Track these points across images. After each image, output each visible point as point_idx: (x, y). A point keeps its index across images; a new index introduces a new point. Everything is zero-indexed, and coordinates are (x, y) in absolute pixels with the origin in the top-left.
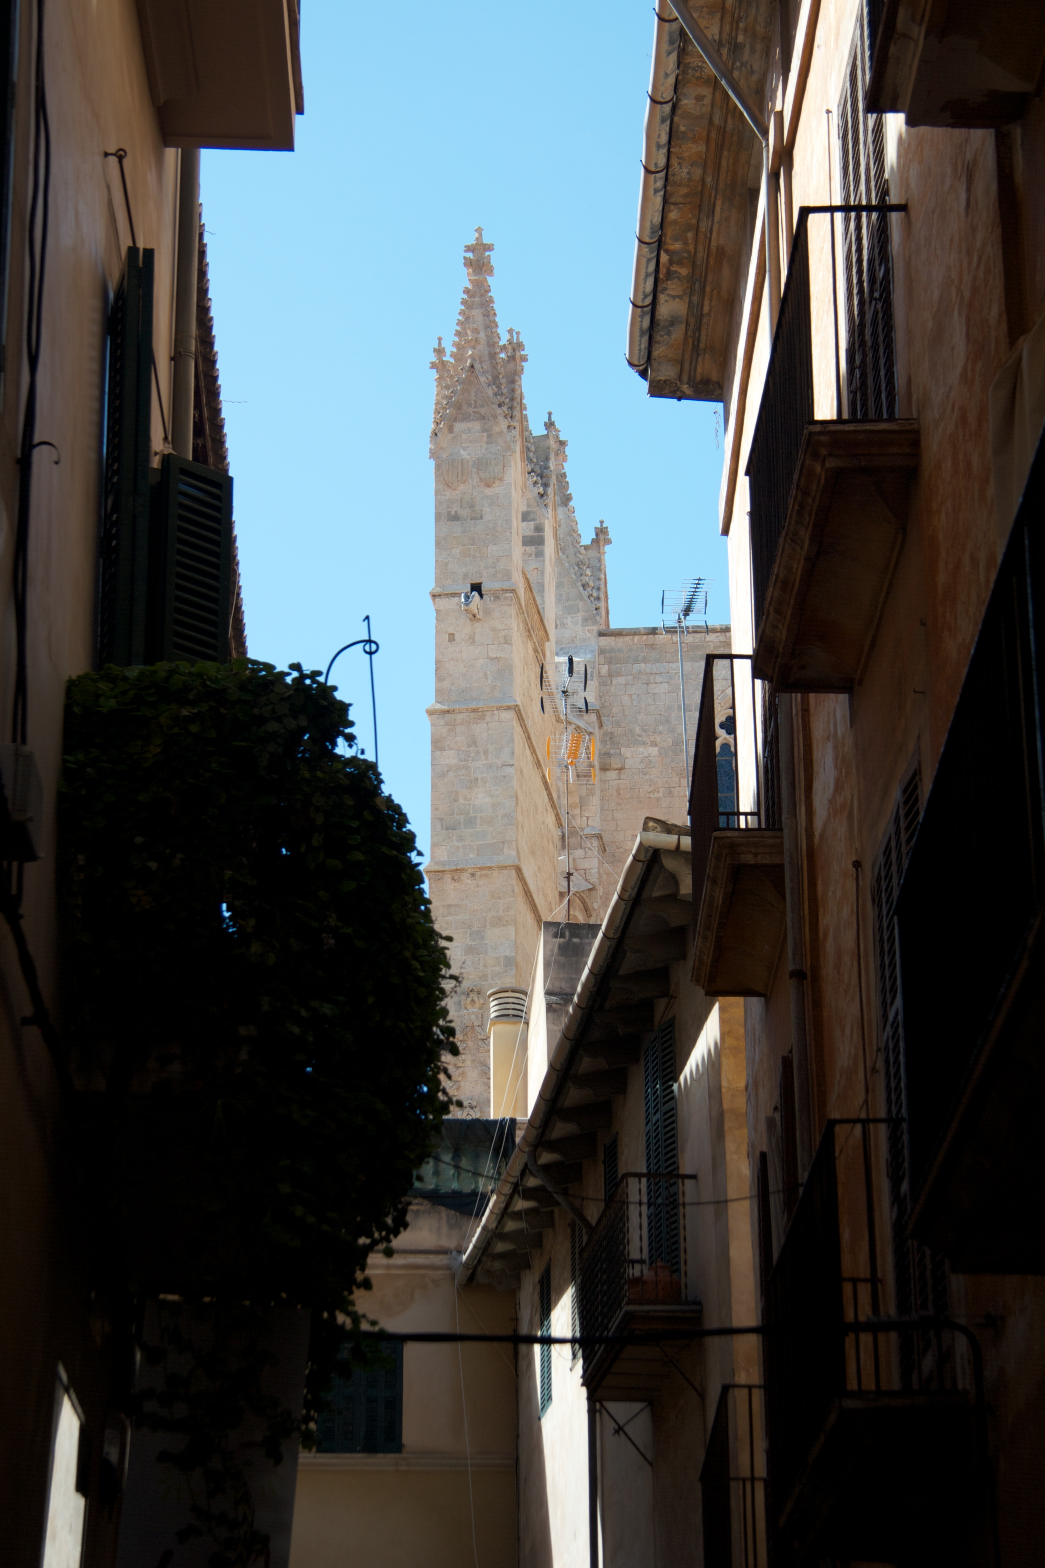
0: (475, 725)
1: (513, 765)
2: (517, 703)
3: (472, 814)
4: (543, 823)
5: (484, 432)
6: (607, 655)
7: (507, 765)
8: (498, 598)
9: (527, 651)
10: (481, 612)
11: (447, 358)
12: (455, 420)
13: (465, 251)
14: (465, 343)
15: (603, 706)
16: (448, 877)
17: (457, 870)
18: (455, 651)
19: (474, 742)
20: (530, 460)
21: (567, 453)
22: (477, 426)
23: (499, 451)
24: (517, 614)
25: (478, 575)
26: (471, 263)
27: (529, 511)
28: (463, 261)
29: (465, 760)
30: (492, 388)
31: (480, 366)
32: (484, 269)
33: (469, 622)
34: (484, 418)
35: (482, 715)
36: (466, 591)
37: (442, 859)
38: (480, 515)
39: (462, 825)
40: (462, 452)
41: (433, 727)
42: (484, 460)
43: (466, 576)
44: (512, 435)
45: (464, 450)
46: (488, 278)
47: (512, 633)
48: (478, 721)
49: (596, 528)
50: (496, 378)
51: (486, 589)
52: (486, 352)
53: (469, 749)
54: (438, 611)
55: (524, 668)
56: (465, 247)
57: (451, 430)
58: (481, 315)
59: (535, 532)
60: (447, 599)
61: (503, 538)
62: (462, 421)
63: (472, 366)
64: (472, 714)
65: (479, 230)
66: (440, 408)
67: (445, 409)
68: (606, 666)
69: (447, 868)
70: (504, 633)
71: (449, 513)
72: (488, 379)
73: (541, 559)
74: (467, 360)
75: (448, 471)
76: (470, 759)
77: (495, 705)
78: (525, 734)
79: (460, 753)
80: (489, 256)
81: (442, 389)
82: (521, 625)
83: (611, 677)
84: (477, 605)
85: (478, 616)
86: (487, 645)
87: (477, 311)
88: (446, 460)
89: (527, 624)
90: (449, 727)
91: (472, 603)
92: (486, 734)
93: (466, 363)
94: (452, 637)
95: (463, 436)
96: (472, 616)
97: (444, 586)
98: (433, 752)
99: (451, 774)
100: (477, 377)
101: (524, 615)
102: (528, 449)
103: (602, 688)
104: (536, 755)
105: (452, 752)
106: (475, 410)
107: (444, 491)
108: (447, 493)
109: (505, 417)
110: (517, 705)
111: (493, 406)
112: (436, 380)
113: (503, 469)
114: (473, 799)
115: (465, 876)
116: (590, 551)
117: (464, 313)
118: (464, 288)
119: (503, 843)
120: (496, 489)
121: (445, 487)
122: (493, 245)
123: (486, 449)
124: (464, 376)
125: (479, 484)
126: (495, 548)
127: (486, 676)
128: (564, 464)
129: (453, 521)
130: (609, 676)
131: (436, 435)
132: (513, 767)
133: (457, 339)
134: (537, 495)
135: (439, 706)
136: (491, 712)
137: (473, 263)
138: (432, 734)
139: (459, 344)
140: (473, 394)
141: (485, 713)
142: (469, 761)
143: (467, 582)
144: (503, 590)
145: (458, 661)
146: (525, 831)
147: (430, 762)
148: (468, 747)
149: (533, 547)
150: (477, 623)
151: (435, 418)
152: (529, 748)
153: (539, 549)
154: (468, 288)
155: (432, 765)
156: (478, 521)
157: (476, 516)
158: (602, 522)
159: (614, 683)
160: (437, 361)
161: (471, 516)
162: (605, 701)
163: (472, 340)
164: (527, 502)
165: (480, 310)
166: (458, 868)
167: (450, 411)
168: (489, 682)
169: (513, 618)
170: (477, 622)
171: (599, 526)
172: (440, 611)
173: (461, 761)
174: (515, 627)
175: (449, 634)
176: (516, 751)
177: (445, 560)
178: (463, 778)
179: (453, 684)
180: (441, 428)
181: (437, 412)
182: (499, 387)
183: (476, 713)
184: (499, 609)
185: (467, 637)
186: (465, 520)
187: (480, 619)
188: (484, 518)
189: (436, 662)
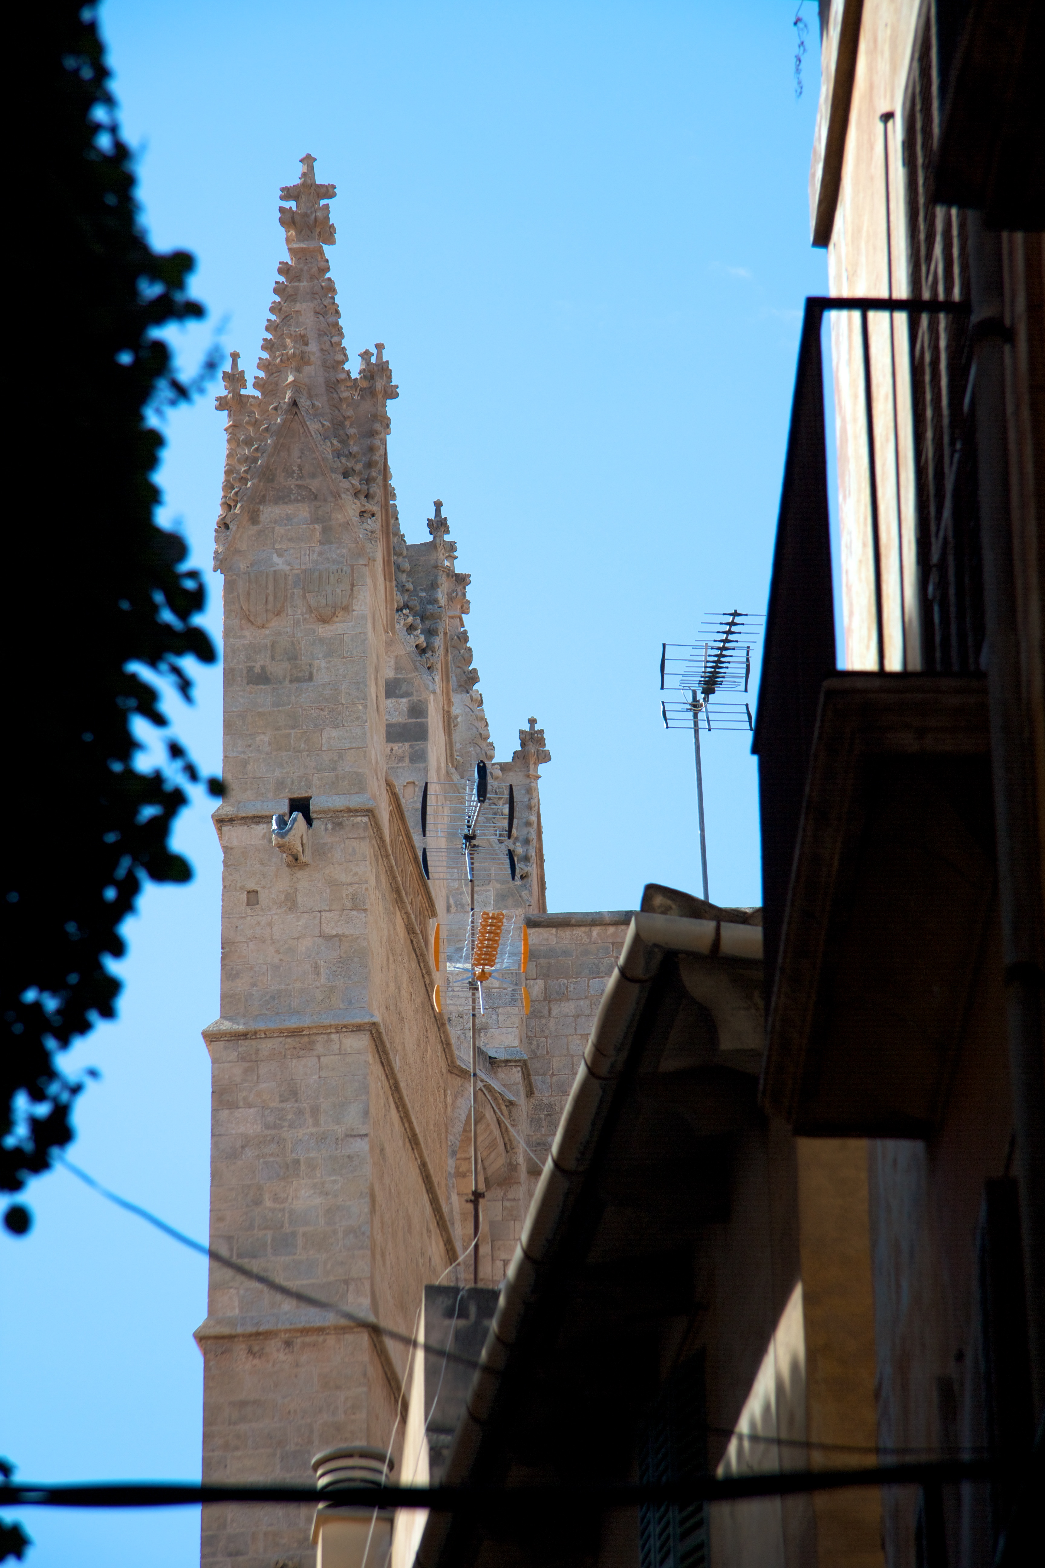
0: (294, 1061)
1: (366, 1135)
2: (375, 1020)
3: (287, 1229)
4: (422, 1254)
5: (317, 523)
6: (542, 961)
7: (355, 1136)
8: (340, 825)
9: (395, 929)
10: (308, 852)
11: (250, 390)
12: (263, 500)
13: (282, 198)
14: (281, 360)
15: (535, 1056)
16: (240, 1349)
17: (258, 1334)
18: (259, 923)
19: (292, 1093)
20: (402, 589)
21: (468, 597)
22: (303, 511)
23: (343, 556)
24: (375, 856)
25: (303, 784)
26: (293, 218)
27: (399, 679)
28: (279, 215)
29: (275, 1126)
30: (331, 443)
31: (309, 403)
32: (318, 230)
33: (287, 869)
34: (316, 497)
35: (309, 1042)
36: (281, 812)
37: (230, 1314)
38: (307, 674)
39: (269, 1248)
40: (275, 559)
41: (216, 1065)
42: (317, 574)
43: (280, 785)
44: (369, 527)
45: (279, 556)
46: (326, 248)
47: (367, 889)
48: (302, 1053)
49: (521, 732)
50: (338, 424)
51: (317, 809)
52: (321, 380)
53: (284, 1105)
54: (227, 850)
55: (388, 959)
56: (282, 189)
57: (254, 519)
58: (312, 313)
59: (409, 717)
60: (246, 827)
61: (350, 716)
62: (276, 503)
63: (294, 403)
64: (289, 1040)
65: (308, 160)
66: (234, 479)
67: (243, 480)
68: (540, 982)
69: (239, 1330)
70: (351, 890)
71: (250, 669)
72: (323, 425)
73: (422, 765)
74: (286, 393)
75: (249, 594)
76: (286, 1124)
77: (332, 1023)
78: (388, 1081)
79: (267, 1112)
80: (327, 206)
81: (238, 445)
82: (383, 879)
83: (550, 1001)
84: (302, 838)
85: (302, 859)
86: (320, 912)
87: (304, 305)
88: (245, 574)
89: (394, 878)
90: (246, 1065)
91: (292, 832)
92: (316, 1077)
93: (285, 398)
94: (253, 897)
95: (276, 529)
96: (291, 858)
97: (239, 802)
98: (215, 1111)
99: (249, 1153)
100: (303, 424)
101: (389, 860)
102: (398, 568)
103: (533, 1022)
104: (410, 1123)
105: (252, 1110)
106: (299, 482)
107: (242, 629)
108: (247, 633)
109: (356, 495)
110: (374, 1024)
111: (334, 476)
112: (225, 430)
113: (352, 590)
114: (290, 1200)
115: (273, 1347)
116: (511, 773)
117: (280, 309)
118: (280, 263)
119: (346, 1282)
120: (337, 628)
121: (243, 622)
122: (334, 187)
123: (320, 554)
124: (279, 420)
125: (307, 616)
126: (334, 733)
127: (316, 968)
128: (463, 616)
129: (257, 684)
130: (545, 1000)
131: (227, 527)
132: (366, 1139)
133: (265, 355)
134: (414, 649)
135: (227, 1026)
136: (325, 1037)
137: (297, 218)
138: (213, 1077)
139: (269, 364)
140: (296, 453)
141: (313, 1038)
142: (282, 1127)
143: (282, 796)
144: (350, 810)
145: (264, 942)
146: (388, 1263)
147: (210, 1130)
148: (282, 1101)
149: (407, 745)
150: (301, 872)
151: (225, 497)
152: (397, 1108)
153: (417, 748)
154: (287, 263)
155: (213, 1135)
156: (304, 685)
157: (300, 675)
158: (532, 722)
159: (555, 1012)
160: (230, 395)
161: (291, 675)
162: (538, 1046)
163: (294, 354)
164: (396, 663)
165: (309, 304)
166: (261, 1329)
167: (253, 484)
168: (323, 981)
169: (368, 863)
170: (300, 869)
171: (526, 727)
172: (232, 849)
173: (268, 1127)
174: (373, 881)
175: (248, 892)
176: (372, 1111)
177: (242, 756)
178: (271, 1159)
179: (254, 985)
180: (235, 514)
181: (228, 486)
182: (344, 442)
183: (297, 1039)
184: (342, 846)
185: (282, 897)
186: (280, 682)
187: (306, 865)
188: (315, 679)
189: (222, 944)
